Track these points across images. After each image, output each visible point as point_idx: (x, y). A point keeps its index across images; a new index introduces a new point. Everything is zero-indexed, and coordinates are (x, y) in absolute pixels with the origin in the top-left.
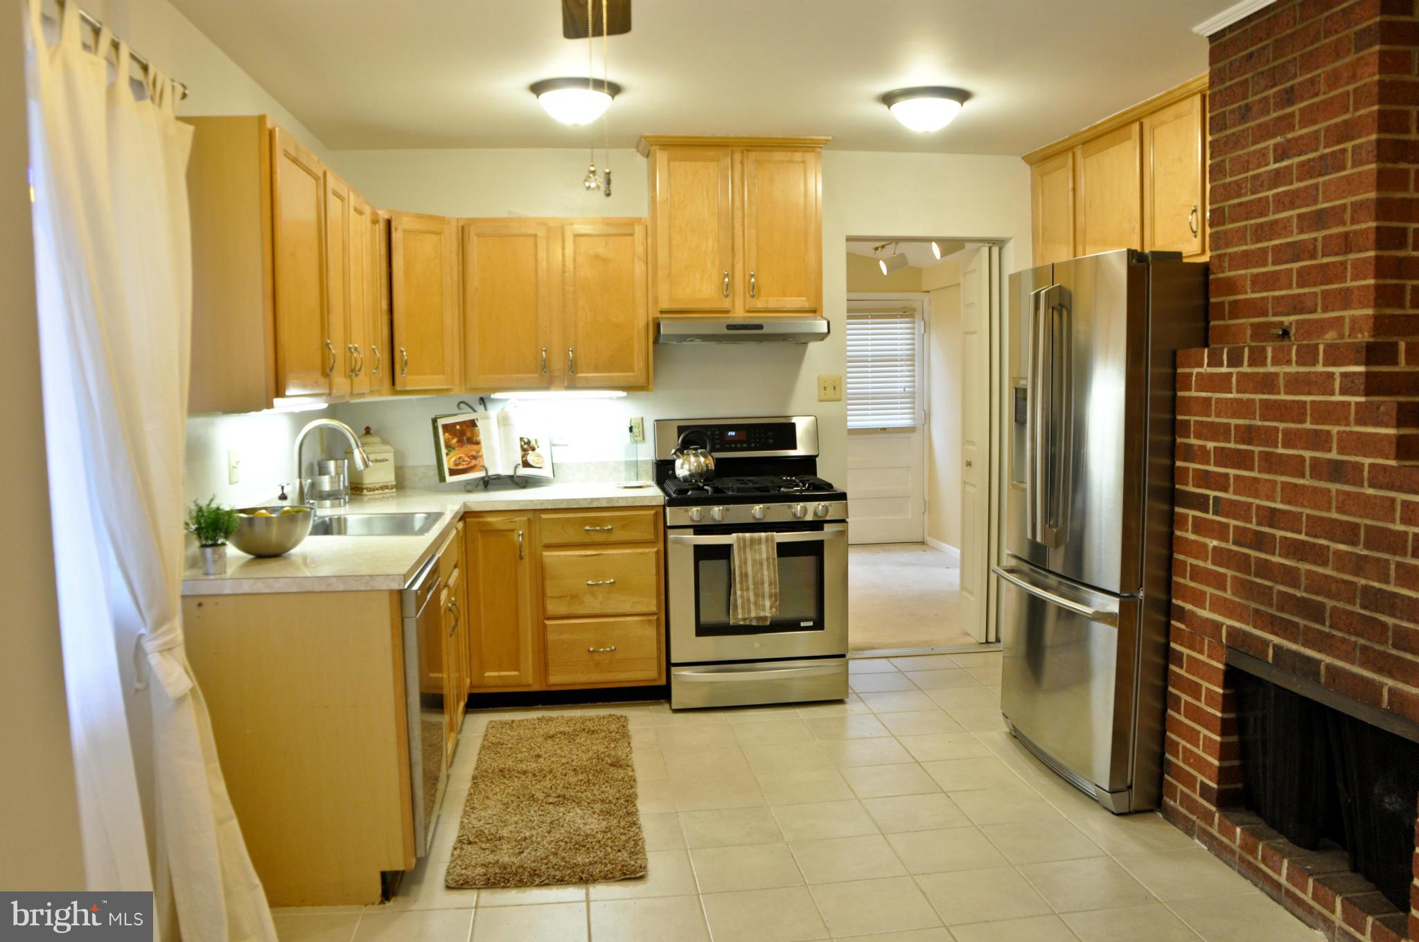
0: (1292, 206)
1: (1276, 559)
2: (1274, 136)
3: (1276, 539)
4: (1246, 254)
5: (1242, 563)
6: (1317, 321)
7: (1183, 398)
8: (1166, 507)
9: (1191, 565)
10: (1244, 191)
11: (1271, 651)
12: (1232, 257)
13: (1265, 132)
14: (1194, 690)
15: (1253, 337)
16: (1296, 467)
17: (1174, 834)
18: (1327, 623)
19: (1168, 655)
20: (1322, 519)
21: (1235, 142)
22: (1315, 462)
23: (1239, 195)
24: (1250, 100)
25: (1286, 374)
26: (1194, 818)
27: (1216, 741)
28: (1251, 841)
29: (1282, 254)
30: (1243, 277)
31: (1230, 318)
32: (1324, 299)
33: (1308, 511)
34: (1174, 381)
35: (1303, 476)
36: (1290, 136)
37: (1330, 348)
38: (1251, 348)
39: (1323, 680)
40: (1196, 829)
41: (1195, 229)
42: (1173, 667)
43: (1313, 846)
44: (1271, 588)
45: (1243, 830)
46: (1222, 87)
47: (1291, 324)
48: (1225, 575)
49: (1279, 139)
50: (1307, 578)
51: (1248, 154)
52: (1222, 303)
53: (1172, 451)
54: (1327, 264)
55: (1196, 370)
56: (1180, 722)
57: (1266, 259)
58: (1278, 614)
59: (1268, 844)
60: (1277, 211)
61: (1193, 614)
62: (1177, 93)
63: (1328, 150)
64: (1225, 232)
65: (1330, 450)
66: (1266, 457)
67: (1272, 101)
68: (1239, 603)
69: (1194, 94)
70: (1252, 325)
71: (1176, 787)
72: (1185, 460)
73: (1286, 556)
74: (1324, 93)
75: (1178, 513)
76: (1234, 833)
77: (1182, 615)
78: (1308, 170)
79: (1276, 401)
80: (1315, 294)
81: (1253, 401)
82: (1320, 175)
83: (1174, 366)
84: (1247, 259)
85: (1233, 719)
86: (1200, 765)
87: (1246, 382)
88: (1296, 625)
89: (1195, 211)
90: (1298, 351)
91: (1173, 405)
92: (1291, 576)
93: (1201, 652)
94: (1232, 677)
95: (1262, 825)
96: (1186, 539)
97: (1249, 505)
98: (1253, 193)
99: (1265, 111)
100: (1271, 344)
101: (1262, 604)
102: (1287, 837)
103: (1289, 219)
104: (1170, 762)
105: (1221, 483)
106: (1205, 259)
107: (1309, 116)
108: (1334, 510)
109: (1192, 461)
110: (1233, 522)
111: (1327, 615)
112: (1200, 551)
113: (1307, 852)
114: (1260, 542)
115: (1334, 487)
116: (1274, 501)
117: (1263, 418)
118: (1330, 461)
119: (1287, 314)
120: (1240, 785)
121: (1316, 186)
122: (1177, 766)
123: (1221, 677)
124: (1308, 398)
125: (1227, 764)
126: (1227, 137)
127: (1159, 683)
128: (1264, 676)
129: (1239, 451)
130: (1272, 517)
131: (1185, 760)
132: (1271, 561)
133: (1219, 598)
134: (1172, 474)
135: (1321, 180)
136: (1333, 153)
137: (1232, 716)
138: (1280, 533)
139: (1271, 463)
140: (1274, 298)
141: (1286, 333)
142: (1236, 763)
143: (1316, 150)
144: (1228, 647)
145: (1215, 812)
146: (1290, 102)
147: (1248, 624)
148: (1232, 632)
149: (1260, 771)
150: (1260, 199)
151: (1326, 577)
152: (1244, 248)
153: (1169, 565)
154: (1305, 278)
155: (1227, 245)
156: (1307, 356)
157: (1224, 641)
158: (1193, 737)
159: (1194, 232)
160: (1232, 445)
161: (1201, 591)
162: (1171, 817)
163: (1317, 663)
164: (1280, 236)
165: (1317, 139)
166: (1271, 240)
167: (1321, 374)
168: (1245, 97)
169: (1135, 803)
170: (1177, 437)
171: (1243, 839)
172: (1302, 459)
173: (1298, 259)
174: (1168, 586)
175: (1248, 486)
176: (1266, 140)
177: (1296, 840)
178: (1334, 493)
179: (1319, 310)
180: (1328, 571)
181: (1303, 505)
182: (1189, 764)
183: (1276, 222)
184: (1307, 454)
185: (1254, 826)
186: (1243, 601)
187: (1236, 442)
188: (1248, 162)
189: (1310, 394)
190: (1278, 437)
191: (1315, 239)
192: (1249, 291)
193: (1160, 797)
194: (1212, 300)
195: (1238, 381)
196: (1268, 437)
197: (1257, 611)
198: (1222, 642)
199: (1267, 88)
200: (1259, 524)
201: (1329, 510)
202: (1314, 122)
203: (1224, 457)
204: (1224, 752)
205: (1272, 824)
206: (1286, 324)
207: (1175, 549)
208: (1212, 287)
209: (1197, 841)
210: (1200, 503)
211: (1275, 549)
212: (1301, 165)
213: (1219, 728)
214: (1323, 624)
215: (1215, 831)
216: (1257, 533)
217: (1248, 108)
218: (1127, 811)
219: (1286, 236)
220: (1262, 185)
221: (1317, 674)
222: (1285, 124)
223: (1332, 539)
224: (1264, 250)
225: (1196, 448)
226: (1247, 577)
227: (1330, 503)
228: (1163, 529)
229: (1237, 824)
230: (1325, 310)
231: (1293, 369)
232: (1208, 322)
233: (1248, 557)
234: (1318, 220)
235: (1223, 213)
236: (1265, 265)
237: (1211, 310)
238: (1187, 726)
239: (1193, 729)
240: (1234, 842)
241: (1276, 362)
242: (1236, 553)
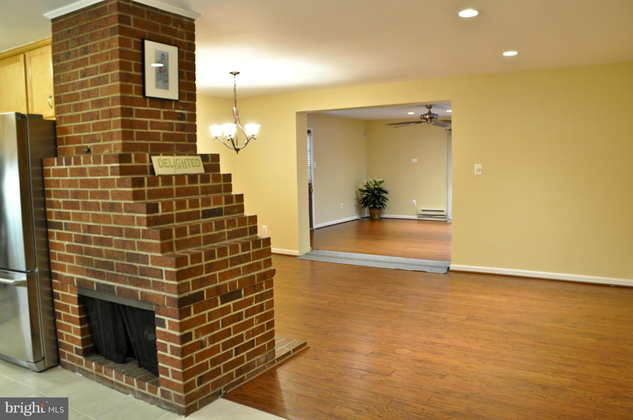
0: (89, 97)
1: (93, 246)
2: (80, 66)
3: (91, 238)
4: (71, 117)
5: (79, 250)
6: (101, 146)
7: (47, 180)
8: (44, 230)
9: (58, 254)
10: (69, 89)
11: (95, 285)
12: (65, 118)
13: (76, 65)
14: (66, 308)
15: (76, 152)
16: (96, 206)
17: (67, 373)
18: (115, 270)
19: (53, 295)
20: (108, 227)
21: (65, 68)
22: (104, 204)
23: (67, 91)
24: (70, 50)
25: (89, 168)
26: (74, 364)
27: (78, 329)
28: (99, 367)
29: (86, 117)
30: (71, 126)
31: (66, 144)
32: (103, 136)
33: (103, 225)
34: (43, 173)
35: (99, 210)
36: (87, 67)
37: (106, 156)
38: (74, 157)
39: (116, 293)
40: (76, 369)
41: (51, 105)
42: (56, 300)
43: (124, 362)
44: (92, 259)
45: (95, 363)
46: (58, 43)
47: (91, 147)
48: (72, 256)
49: (82, 68)
50: (105, 253)
51: (70, 73)
52: (62, 138)
53: (45, 204)
54: (103, 122)
55: (52, 168)
56: (62, 324)
57: (79, 119)
58: (96, 269)
59: (106, 366)
60: (83, 99)
61: (61, 275)
62: (40, 43)
63: (102, 75)
64: (62, 107)
65: (109, 199)
66: (84, 204)
67: (79, 52)
68: (80, 267)
69: (48, 45)
70: (75, 147)
71: (65, 353)
72: (51, 208)
73: (96, 244)
74: (99, 51)
75: (50, 232)
76: (92, 365)
77: (56, 276)
78: (95, 82)
79: (86, 180)
80: (99, 134)
81: (77, 180)
82: (99, 85)
83: (42, 166)
84: (71, 119)
85: (85, 317)
86: (73, 340)
87: (75, 172)
88: (103, 273)
89: (51, 97)
90: (93, 158)
91: (43, 183)
92: (99, 253)
93: (67, 291)
94: (82, 300)
95: (102, 359)
96: (54, 243)
97: (79, 225)
98: (73, 90)
99: (76, 56)
100: (83, 155)
101: (89, 266)
102: (113, 361)
103: (88, 102)
104: (60, 342)
105: (66, 216)
106: (54, 119)
107: (94, 60)
108: (112, 223)
109: (54, 208)
110: (73, 233)
111: (115, 267)
112: (61, 247)
113: (122, 365)
114: (85, 240)
115: (111, 214)
116: (89, 222)
117: (82, 187)
118: (109, 203)
119: (89, 143)
120: (92, 345)
121: (98, 89)
122: (64, 343)
123: (76, 301)
124: (98, 178)
125: (85, 337)
126: (61, 65)
127: (51, 309)
128: (93, 296)
129: (72, 202)
130: (89, 229)
131: (67, 340)
132: (90, 248)
133: (71, 266)
134: (46, 215)
135: (99, 87)
136: (103, 76)
137: (84, 316)
138: (93, 235)
139: (86, 206)
140: (84, 136)
141: (89, 151)
142: (89, 336)
143: (97, 74)
144: (78, 287)
145: (83, 359)
146: (86, 53)
147: (84, 276)
148: (79, 280)
149: (99, 337)
150: (75, 93)
151: (112, 251)
152: (70, 114)
153: (48, 255)
154: (96, 127)
155: (63, 112)
156: (97, 160)
157: (76, 284)
158: (68, 329)
159: (51, 107)
160: (70, 200)
161: (63, 265)
162: (65, 366)
163: (112, 287)
164: (85, 109)
165: (97, 69)
166: (81, 111)
167: (103, 167)
168: (68, 48)
169: (47, 364)
170: (46, 198)
171: (96, 367)
172: (98, 203)
173: (92, 119)
174: (49, 265)
175: (78, 217)
176: (77, 68)
177: (117, 361)
178: (112, 216)
179: (102, 141)
180: (113, 248)
181: (100, 223)
182: (69, 341)
183: (82, 103)
184: (100, 201)
185: (100, 360)
186: (81, 266)
187: (72, 198)
188: (70, 77)
189: (99, 176)
190: (88, 195)
191: (98, 112)
192: (73, 132)
193: (59, 359)
194: (58, 136)
195: (70, 172)
196: (84, 195)
197: (87, 270)
198: (75, 285)
199: (77, 46)
200: (84, 232)
201: (110, 223)
202: (96, 62)
203: (67, 205)
204: (83, 332)
205: (107, 358)
206: (89, 147)
207: (50, 247)
208: (58, 131)
209: (77, 374)
210: (59, 226)
211: (91, 242)
212: (92, 80)
213: (79, 322)
214: (113, 270)
215: (84, 367)
216: (84, 236)
217: (69, 53)
218: (43, 369)
219: (87, 110)
220: (76, 87)
221: (113, 291)
222: (84, 62)
223: (113, 235)
224: (78, 115)
225: (54, 202)
226: (81, 256)
227: (111, 220)
228: (44, 239)
229: (93, 361)
230: (104, 141)
231: (92, 165)
232: (56, 146)
233: (81, 247)
234: (99, 103)
235: (60, 98)
236: (79, 121)
237: (58, 141)
238: (66, 325)
239: (68, 326)
240: (92, 369)
241: (85, 163)
242: (76, 246)
